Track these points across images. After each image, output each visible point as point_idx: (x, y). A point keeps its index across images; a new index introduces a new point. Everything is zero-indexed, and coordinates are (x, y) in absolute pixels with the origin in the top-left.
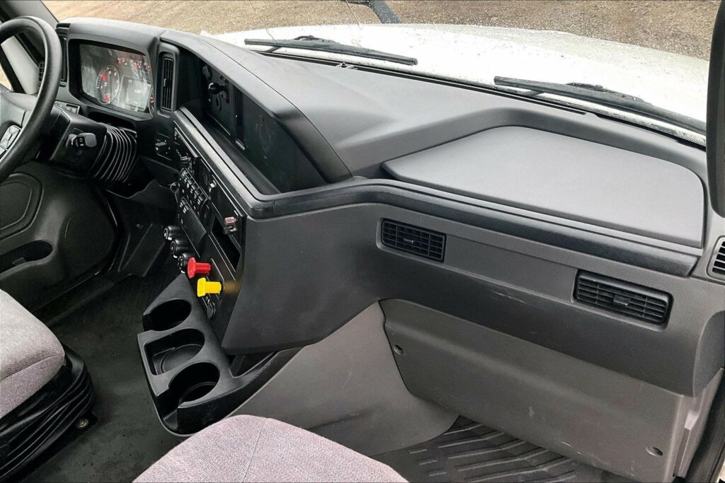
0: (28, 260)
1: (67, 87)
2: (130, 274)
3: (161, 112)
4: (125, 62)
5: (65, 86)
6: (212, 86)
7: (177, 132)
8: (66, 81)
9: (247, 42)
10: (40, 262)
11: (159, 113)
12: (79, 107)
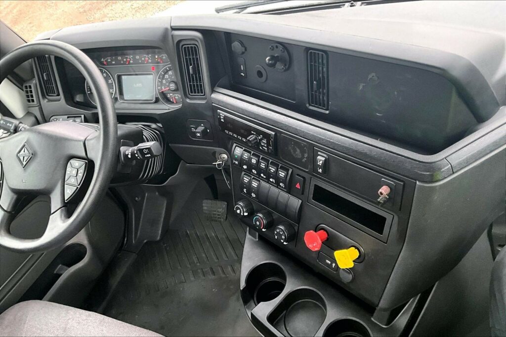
0: (70, 265)
1: (63, 101)
2: (145, 241)
3: (190, 99)
4: (112, 60)
5: (59, 100)
6: (269, 60)
7: (223, 114)
8: (58, 95)
9: (218, 11)
10: (80, 265)
11: (188, 101)
12: (83, 116)
